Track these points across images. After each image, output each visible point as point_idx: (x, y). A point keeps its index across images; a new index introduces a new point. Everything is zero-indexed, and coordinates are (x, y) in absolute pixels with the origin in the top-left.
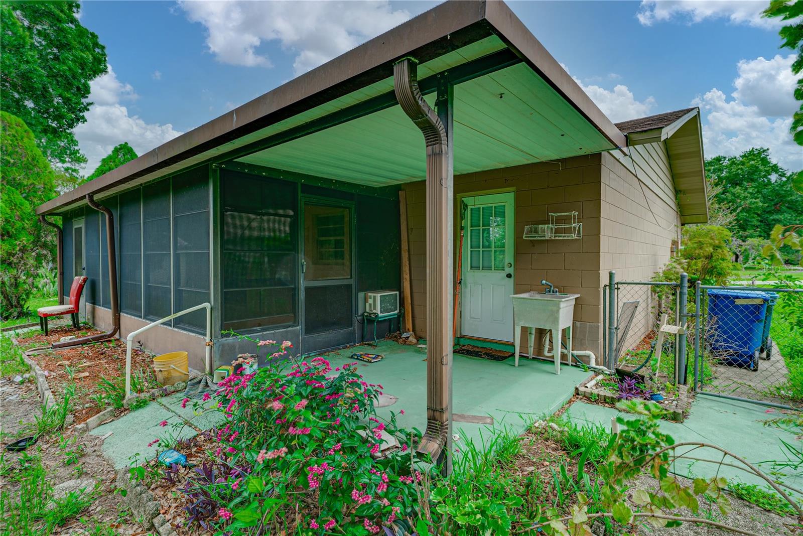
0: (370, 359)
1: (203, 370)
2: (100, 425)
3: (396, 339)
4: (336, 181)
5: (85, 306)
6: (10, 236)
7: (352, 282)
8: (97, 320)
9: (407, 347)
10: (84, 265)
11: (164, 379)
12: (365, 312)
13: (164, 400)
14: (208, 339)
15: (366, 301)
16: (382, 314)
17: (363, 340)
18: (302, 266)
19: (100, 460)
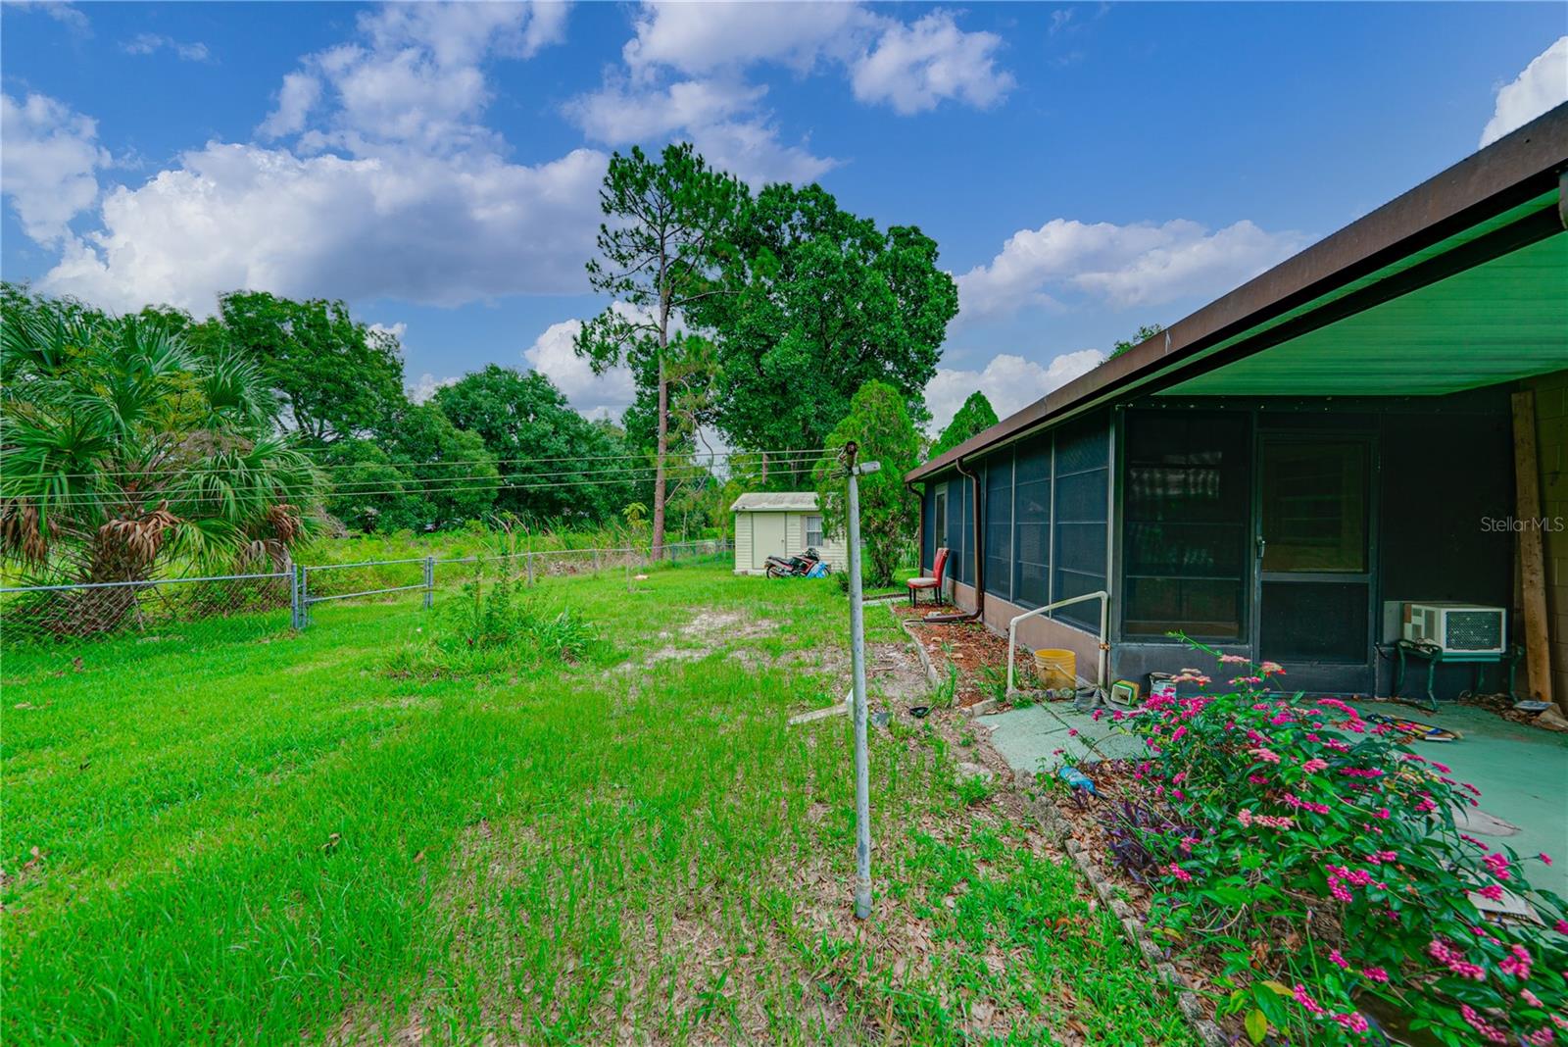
0: (1421, 733)
1: (1095, 680)
2: (984, 714)
3: (1495, 707)
4: (1333, 397)
5: (947, 581)
6: (884, 505)
7: (1368, 579)
8: (958, 596)
9: (1532, 731)
10: (945, 536)
11: (1048, 680)
12: (1402, 639)
13: (1051, 706)
14: (1102, 639)
15: (1404, 617)
16: (1451, 650)
17: (1393, 692)
18: (1258, 546)
19: (991, 752)
